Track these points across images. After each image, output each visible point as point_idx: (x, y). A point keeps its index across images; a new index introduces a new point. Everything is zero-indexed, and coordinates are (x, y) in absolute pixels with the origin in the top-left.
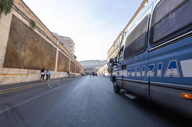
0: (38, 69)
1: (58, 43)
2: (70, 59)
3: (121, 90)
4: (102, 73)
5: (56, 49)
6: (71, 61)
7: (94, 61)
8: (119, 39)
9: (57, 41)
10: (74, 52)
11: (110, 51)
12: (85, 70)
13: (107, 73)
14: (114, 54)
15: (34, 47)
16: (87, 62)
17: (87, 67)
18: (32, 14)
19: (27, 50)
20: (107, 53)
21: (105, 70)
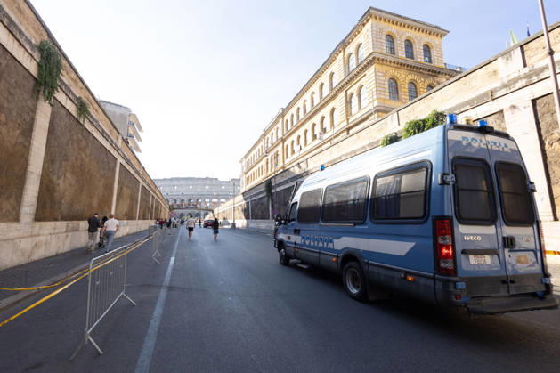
0: (82, 219)
1: (120, 144)
2: (142, 182)
3: (291, 261)
4: (224, 219)
5: (116, 159)
6: (143, 186)
7: (199, 179)
8: (275, 127)
9: (117, 138)
10: (140, 151)
11: (249, 157)
12: (171, 208)
13: (241, 218)
14: (259, 165)
15: (79, 163)
16: (175, 183)
17: (175, 198)
18: (80, 84)
19: (68, 175)
20: (241, 162)
21: (237, 212)
